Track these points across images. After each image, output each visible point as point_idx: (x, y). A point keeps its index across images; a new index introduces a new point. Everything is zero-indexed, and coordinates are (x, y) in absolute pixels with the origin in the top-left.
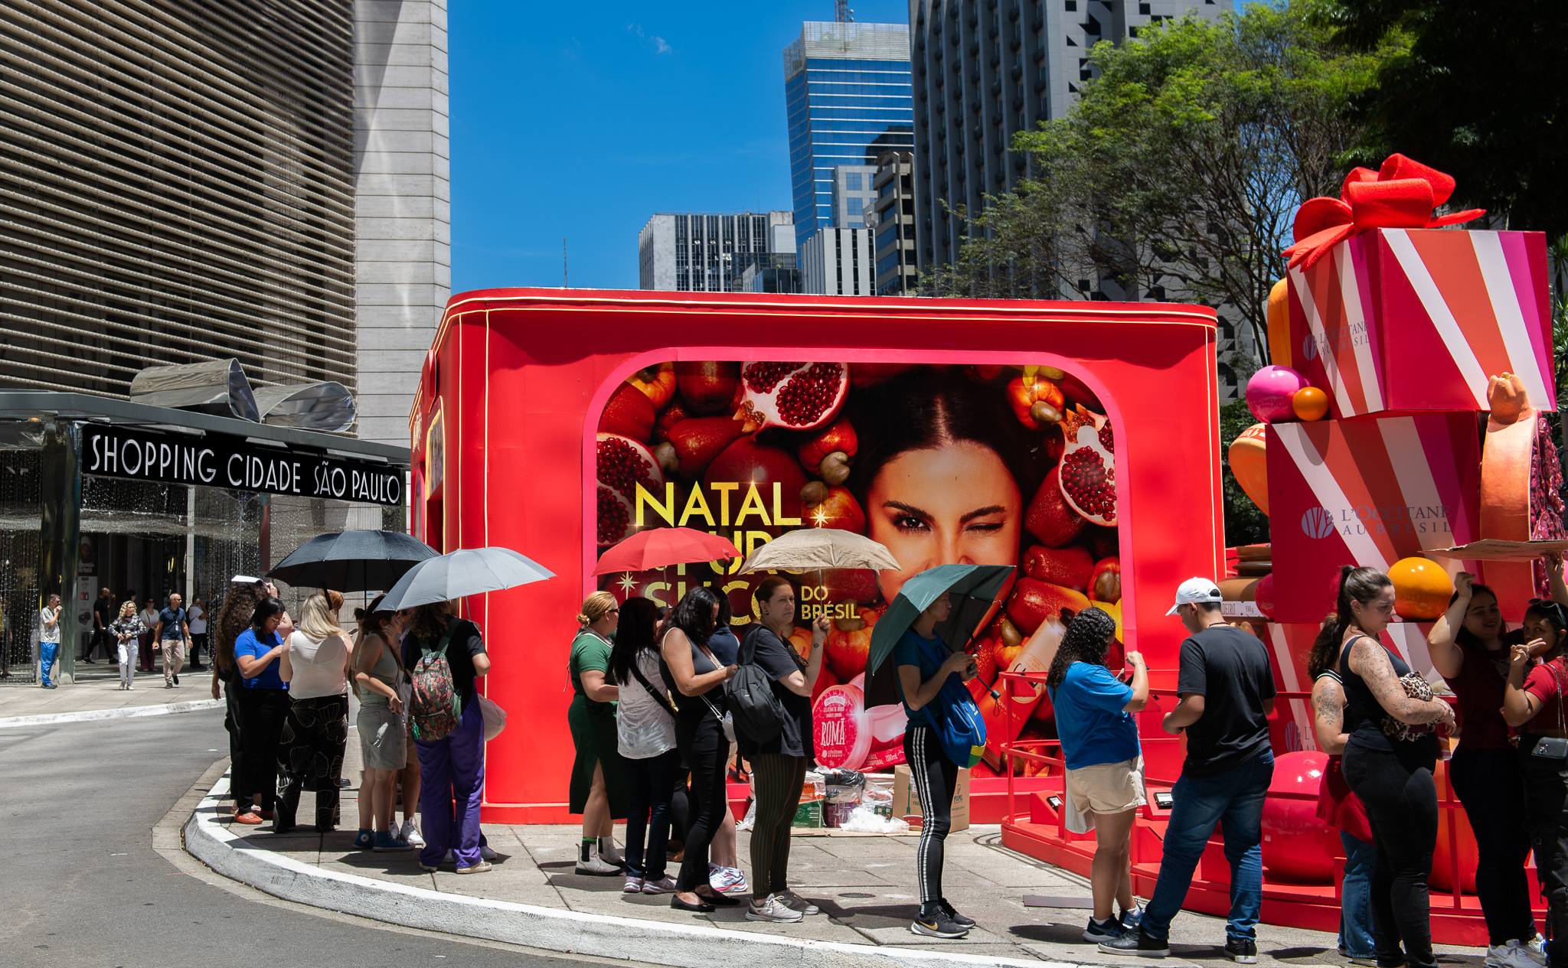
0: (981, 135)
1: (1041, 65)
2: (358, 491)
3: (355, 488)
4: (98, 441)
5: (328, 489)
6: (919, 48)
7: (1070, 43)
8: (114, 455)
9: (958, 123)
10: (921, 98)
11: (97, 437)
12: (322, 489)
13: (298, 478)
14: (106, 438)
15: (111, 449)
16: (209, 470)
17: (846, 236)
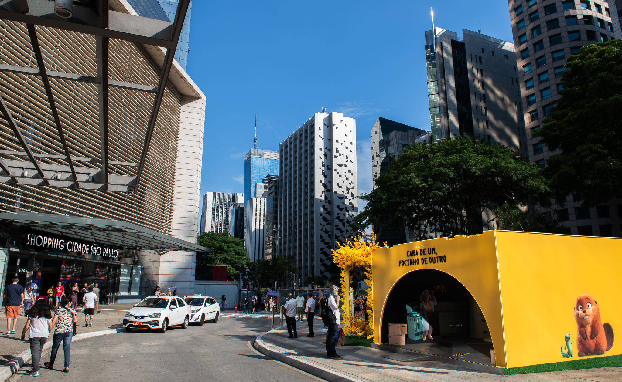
0: (297, 178)
1: (313, 162)
2: (105, 254)
3: (104, 253)
4: (30, 236)
5: (95, 253)
6: (281, 157)
7: (320, 158)
8: (34, 240)
9: (291, 175)
10: (281, 168)
11: (29, 235)
12: (94, 253)
13: (88, 249)
14: (32, 235)
15: (33, 238)
16: (62, 246)
17: (259, 199)
